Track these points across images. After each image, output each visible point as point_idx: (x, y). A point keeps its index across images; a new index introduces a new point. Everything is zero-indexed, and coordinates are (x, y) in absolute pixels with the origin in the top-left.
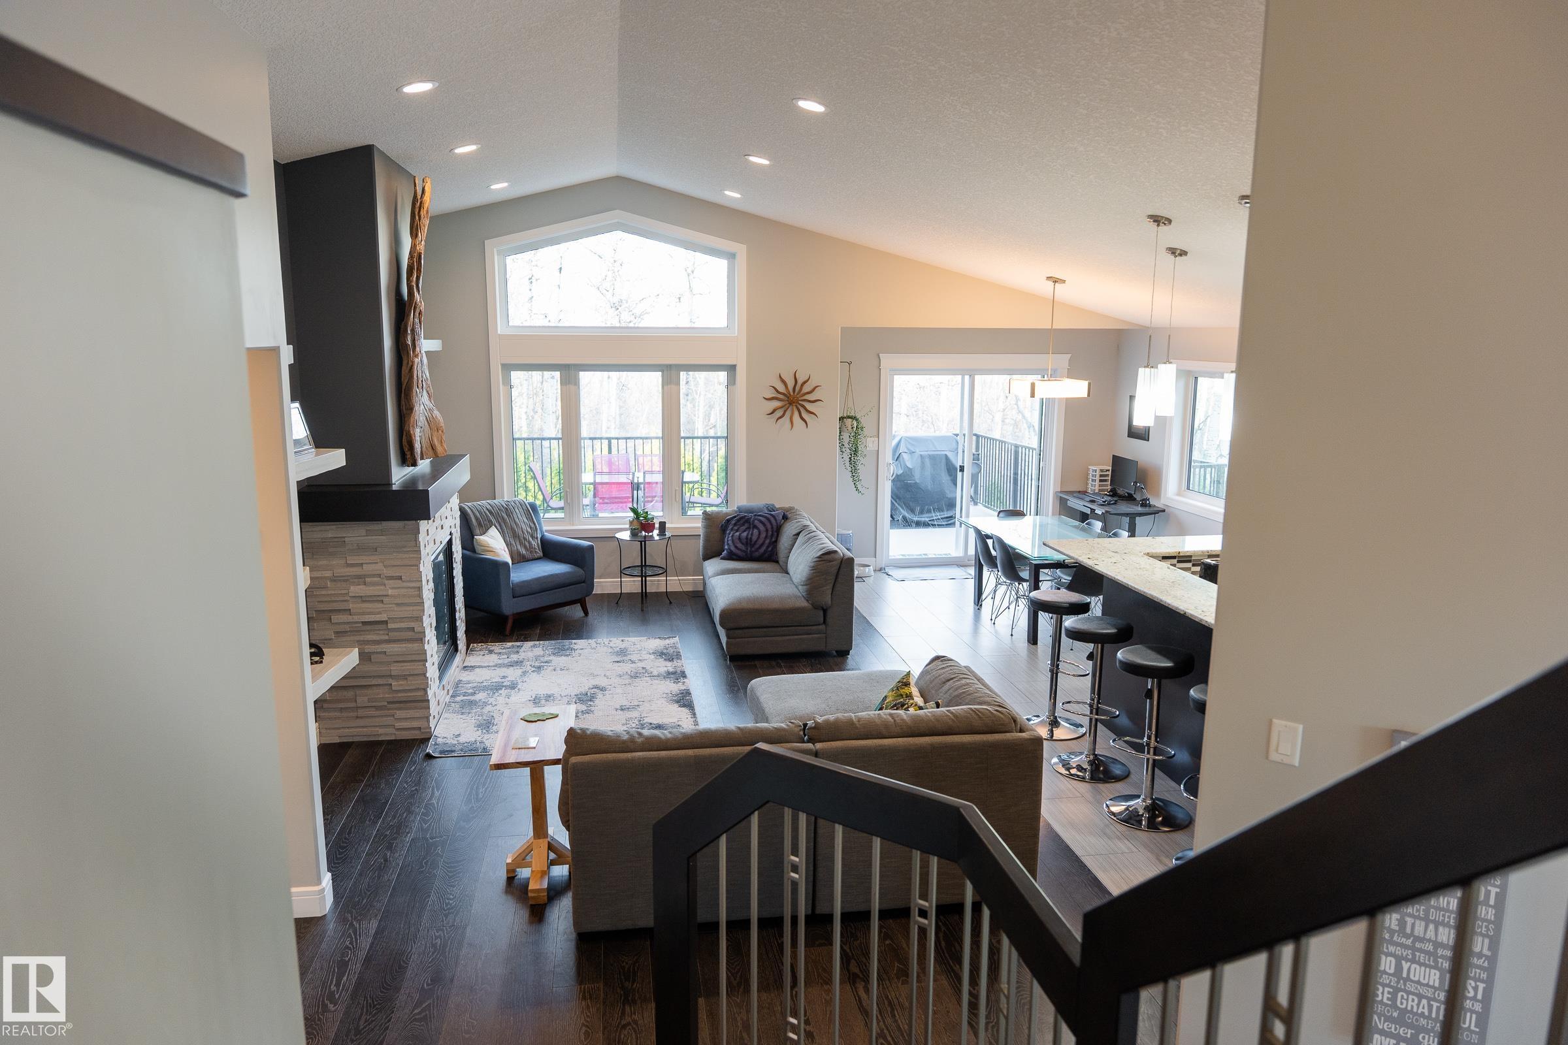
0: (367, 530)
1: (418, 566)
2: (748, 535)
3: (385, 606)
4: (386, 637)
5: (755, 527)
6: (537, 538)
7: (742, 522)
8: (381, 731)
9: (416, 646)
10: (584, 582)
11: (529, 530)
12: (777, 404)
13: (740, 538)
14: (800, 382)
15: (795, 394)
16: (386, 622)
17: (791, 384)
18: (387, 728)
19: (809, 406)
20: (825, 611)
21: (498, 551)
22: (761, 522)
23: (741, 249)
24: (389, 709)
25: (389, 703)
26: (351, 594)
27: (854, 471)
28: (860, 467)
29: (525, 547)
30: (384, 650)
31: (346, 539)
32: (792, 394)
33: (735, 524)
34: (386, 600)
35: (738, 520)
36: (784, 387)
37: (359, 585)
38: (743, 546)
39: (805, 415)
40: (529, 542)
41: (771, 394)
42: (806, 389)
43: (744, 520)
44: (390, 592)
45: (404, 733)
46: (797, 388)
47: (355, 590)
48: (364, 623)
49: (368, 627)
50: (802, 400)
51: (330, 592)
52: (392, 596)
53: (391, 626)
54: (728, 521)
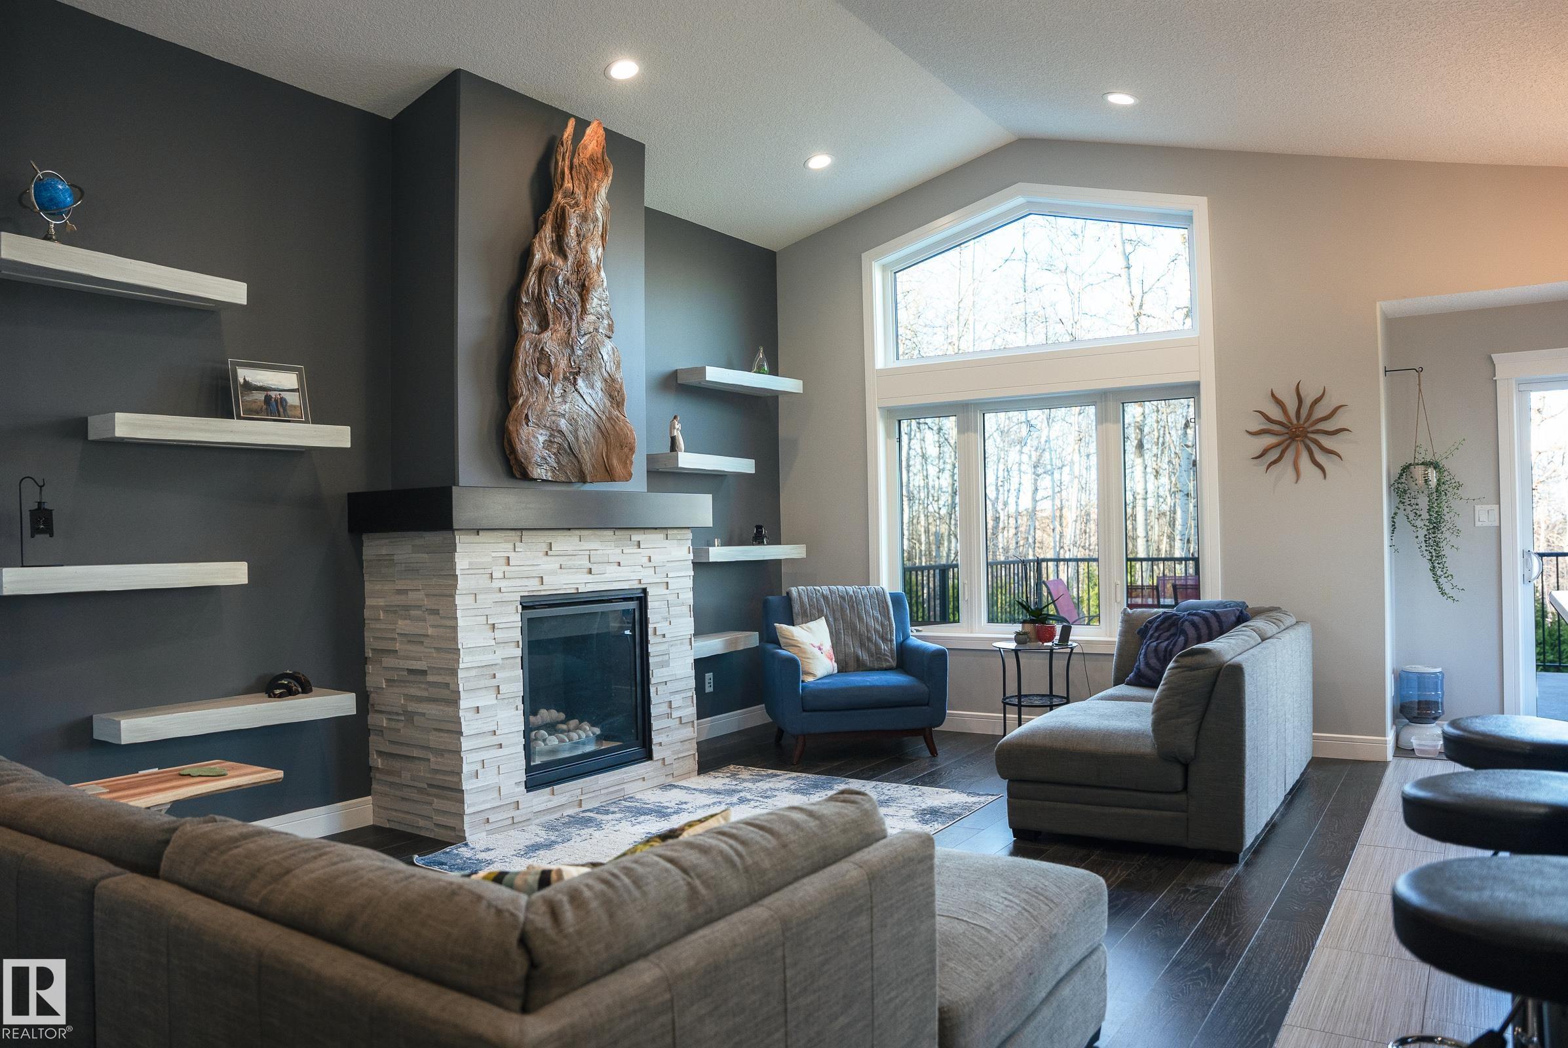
0: (413, 546)
1: (453, 596)
2: (1168, 645)
3: (426, 650)
4: (426, 694)
5: (1183, 632)
6: (891, 641)
7: (1166, 624)
8: (422, 823)
9: (449, 710)
10: (928, 704)
11: (879, 628)
12: (1269, 440)
13: (1156, 650)
14: (1308, 402)
15: (1302, 422)
16: (423, 673)
17: (1292, 407)
18: (426, 820)
19: (1326, 442)
20: (1186, 767)
21: (805, 646)
22: (1193, 624)
23: (1199, 205)
24: (428, 795)
25: (430, 786)
26: (398, 631)
27: (1436, 558)
28: (1446, 550)
29: (868, 651)
30: (425, 711)
31: (395, 557)
32: (1295, 422)
33: (1157, 628)
34: (427, 641)
35: (1163, 622)
36: (1281, 411)
37: (406, 619)
38: (1158, 664)
39: (1320, 457)
40: (876, 645)
41: (1257, 424)
42: (1320, 412)
43: (1170, 621)
44: (430, 631)
45: (442, 831)
46: (1304, 412)
47: (403, 625)
48: (411, 671)
49: (412, 678)
50: (1313, 432)
51: (383, 626)
52: (432, 637)
53: (430, 678)
54: (1150, 622)
